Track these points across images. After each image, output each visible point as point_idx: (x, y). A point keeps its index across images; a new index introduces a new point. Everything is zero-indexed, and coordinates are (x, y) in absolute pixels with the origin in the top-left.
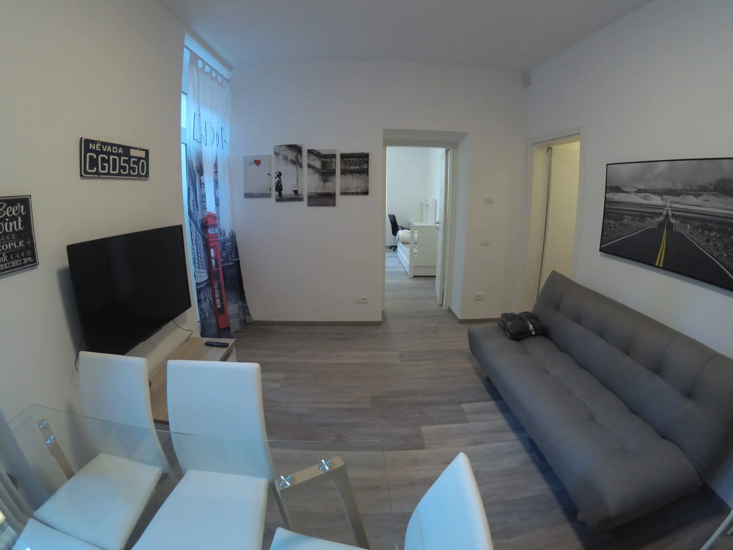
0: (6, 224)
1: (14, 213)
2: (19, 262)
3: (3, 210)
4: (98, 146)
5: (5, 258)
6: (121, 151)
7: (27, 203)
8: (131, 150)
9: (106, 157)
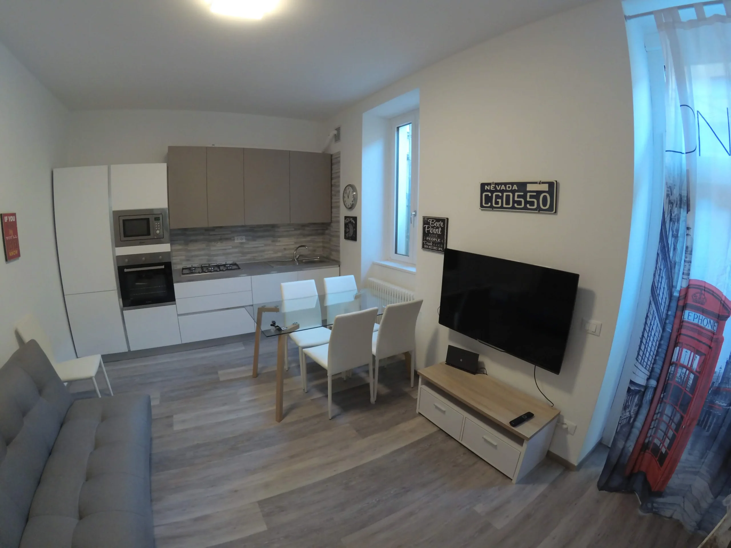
0: (434, 229)
1: (438, 225)
2: (436, 249)
3: (434, 223)
4: (492, 187)
5: (431, 244)
6: (515, 187)
7: (444, 222)
8: (528, 185)
9: (500, 194)
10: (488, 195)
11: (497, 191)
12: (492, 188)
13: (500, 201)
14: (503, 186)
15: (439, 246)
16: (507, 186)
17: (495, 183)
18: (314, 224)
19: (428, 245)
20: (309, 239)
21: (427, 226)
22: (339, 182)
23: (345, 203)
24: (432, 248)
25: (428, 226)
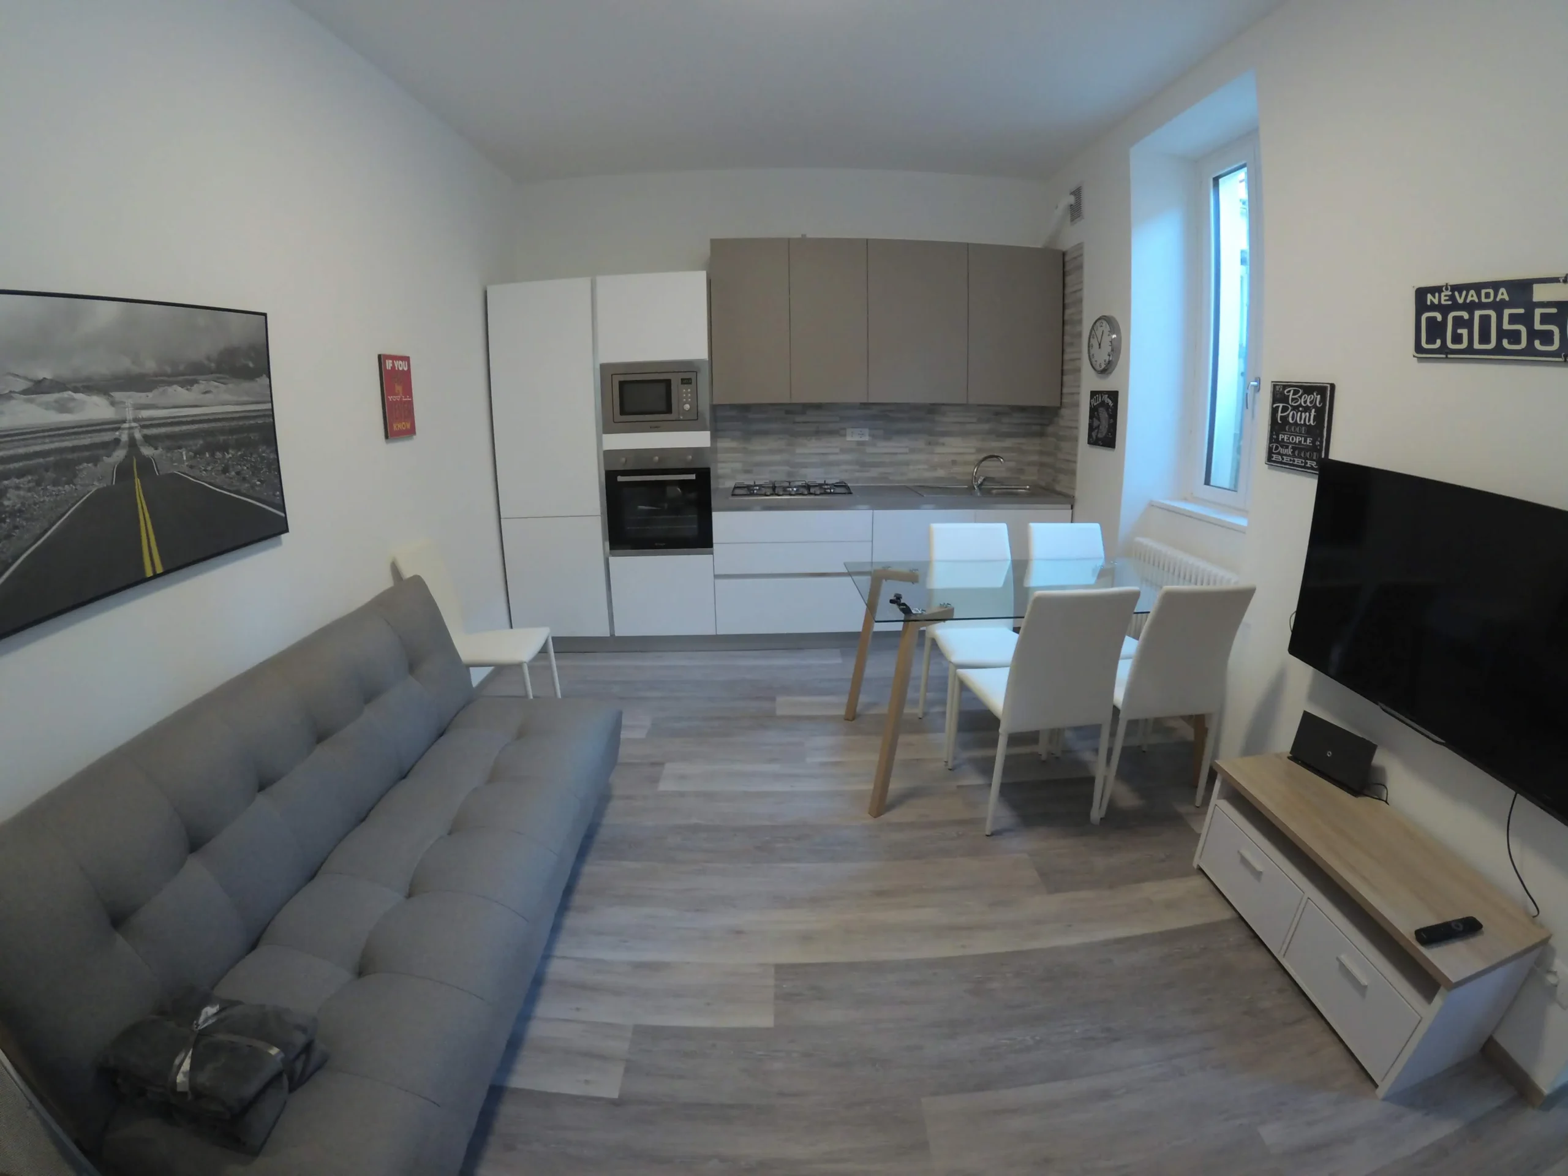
0: (1299, 414)
1: (1308, 403)
2: (1302, 462)
3: (1299, 397)
4: (1446, 296)
5: (1289, 451)
6: (1503, 295)
7: (1325, 393)
8: (1535, 286)
9: (1466, 315)
10: (1435, 318)
11: (1456, 306)
12: (1445, 300)
13: (1464, 332)
14: (1472, 292)
15: (1308, 454)
16: (1483, 292)
17: (1451, 286)
18: (1022, 409)
19: (1282, 455)
20: (1009, 443)
21: (1281, 405)
22: (1081, 312)
23: (1093, 360)
24: (1291, 460)
25: (1283, 406)
